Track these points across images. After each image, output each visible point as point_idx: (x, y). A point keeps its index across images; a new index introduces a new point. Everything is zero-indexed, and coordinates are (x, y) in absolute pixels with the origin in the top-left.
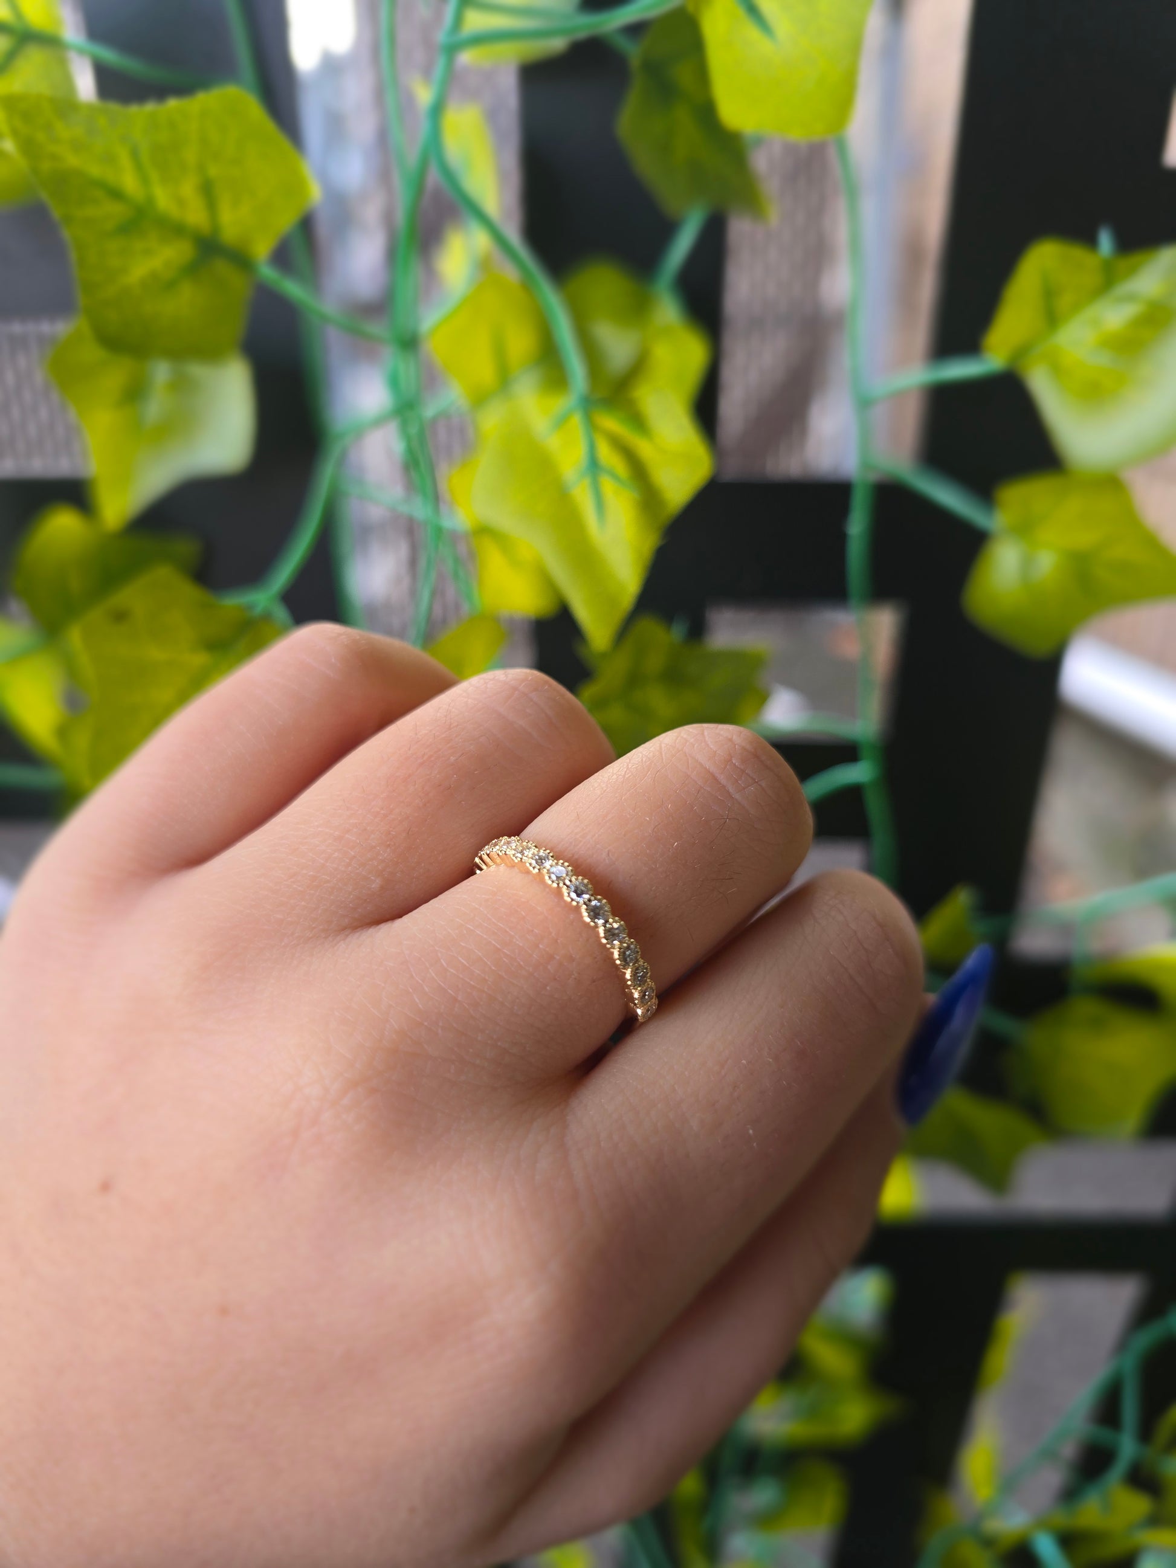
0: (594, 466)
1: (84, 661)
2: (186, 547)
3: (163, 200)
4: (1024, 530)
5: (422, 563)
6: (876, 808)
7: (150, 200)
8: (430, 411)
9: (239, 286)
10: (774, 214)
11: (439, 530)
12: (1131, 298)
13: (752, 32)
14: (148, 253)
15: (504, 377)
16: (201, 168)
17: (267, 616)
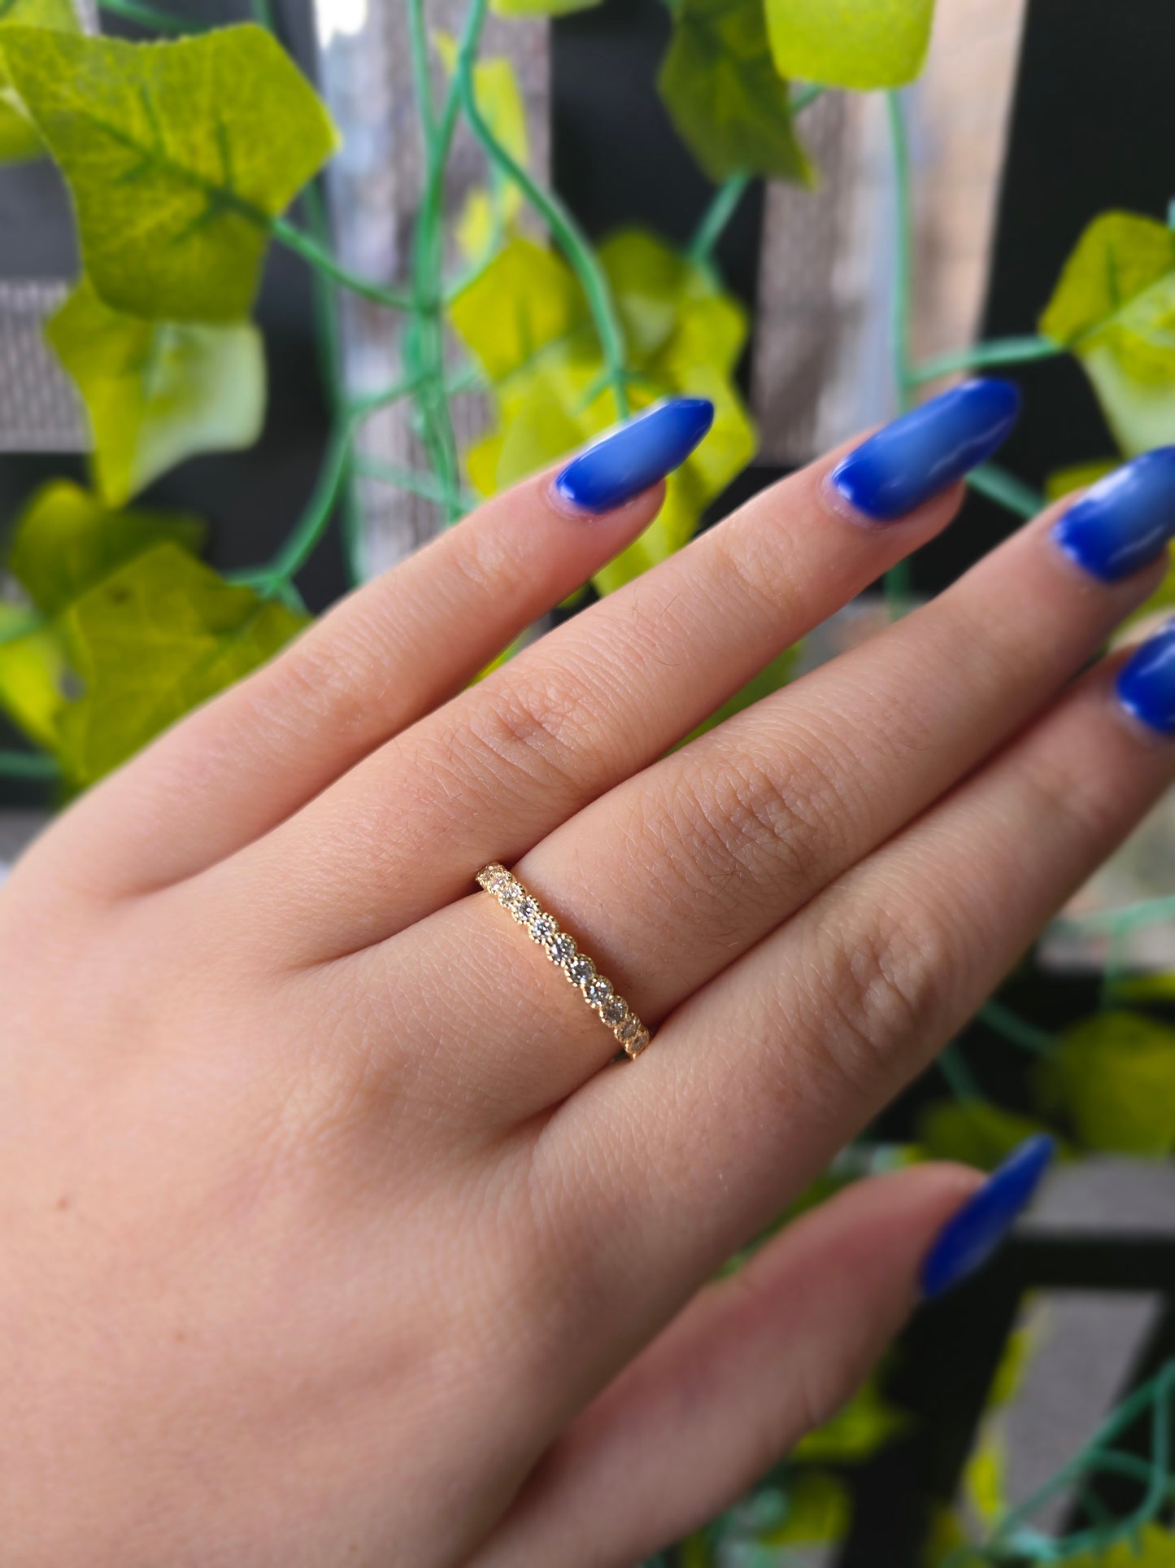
1: (81, 643)
2: (192, 527)
3: (173, 147)
7: (159, 146)
8: (452, 384)
9: (253, 243)
11: (457, 512)
14: (156, 203)
15: (528, 355)
16: (215, 113)
17: (276, 600)
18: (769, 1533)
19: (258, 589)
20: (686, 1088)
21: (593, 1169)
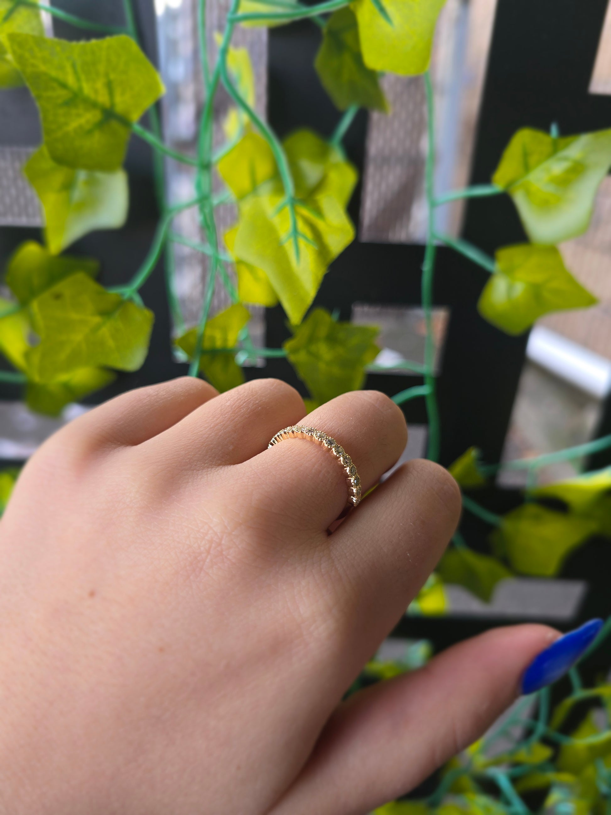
0: (295, 232)
1: (40, 321)
2: (93, 264)
3: (87, 89)
4: (509, 272)
5: (208, 278)
6: (431, 408)
7: (81, 89)
8: (215, 201)
9: (123, 135)
10: (390, 111)
11: (218, 261)
12: (565, 159)
13: (382, 21)
14: (79, 116)
15: (254, 188)
16: (107, 75)
17: (131, 300)
19: (122, 295)
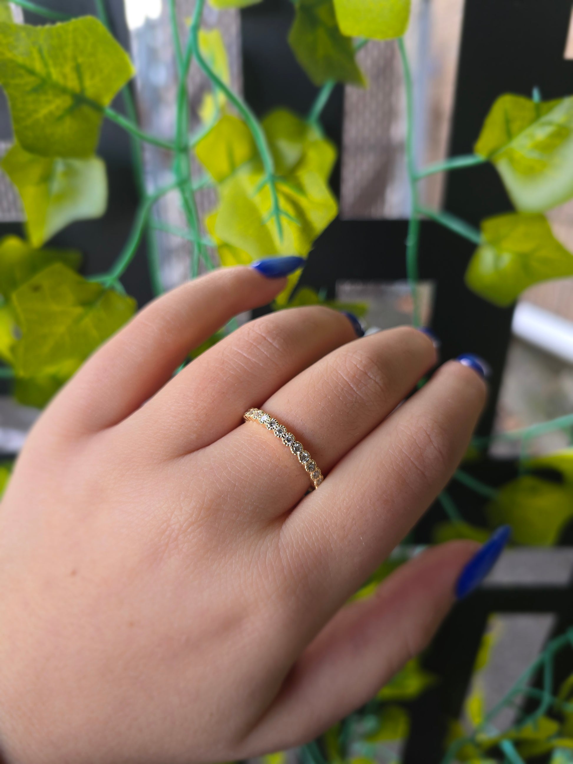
0: (277, 210)
1: (20, 311)
2: (75, 256)
3: (55, 75)
4: (495, 243)
7: (49, 75)
8: (195, 185)
9: (96, 119)
11: (200, 246)
12: (550, 123)
14: (48, 102)
15: (233, 168)
16: (75, 58)
17: (112, 289)
18: (370, 736)
19: (103, 284)
20: (345, 502)
21: (306, 540)
